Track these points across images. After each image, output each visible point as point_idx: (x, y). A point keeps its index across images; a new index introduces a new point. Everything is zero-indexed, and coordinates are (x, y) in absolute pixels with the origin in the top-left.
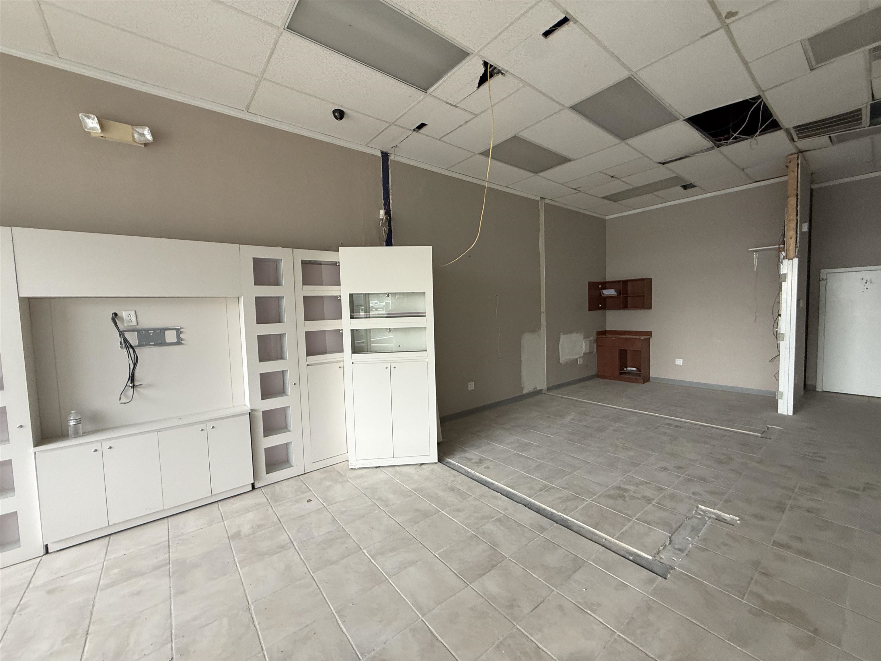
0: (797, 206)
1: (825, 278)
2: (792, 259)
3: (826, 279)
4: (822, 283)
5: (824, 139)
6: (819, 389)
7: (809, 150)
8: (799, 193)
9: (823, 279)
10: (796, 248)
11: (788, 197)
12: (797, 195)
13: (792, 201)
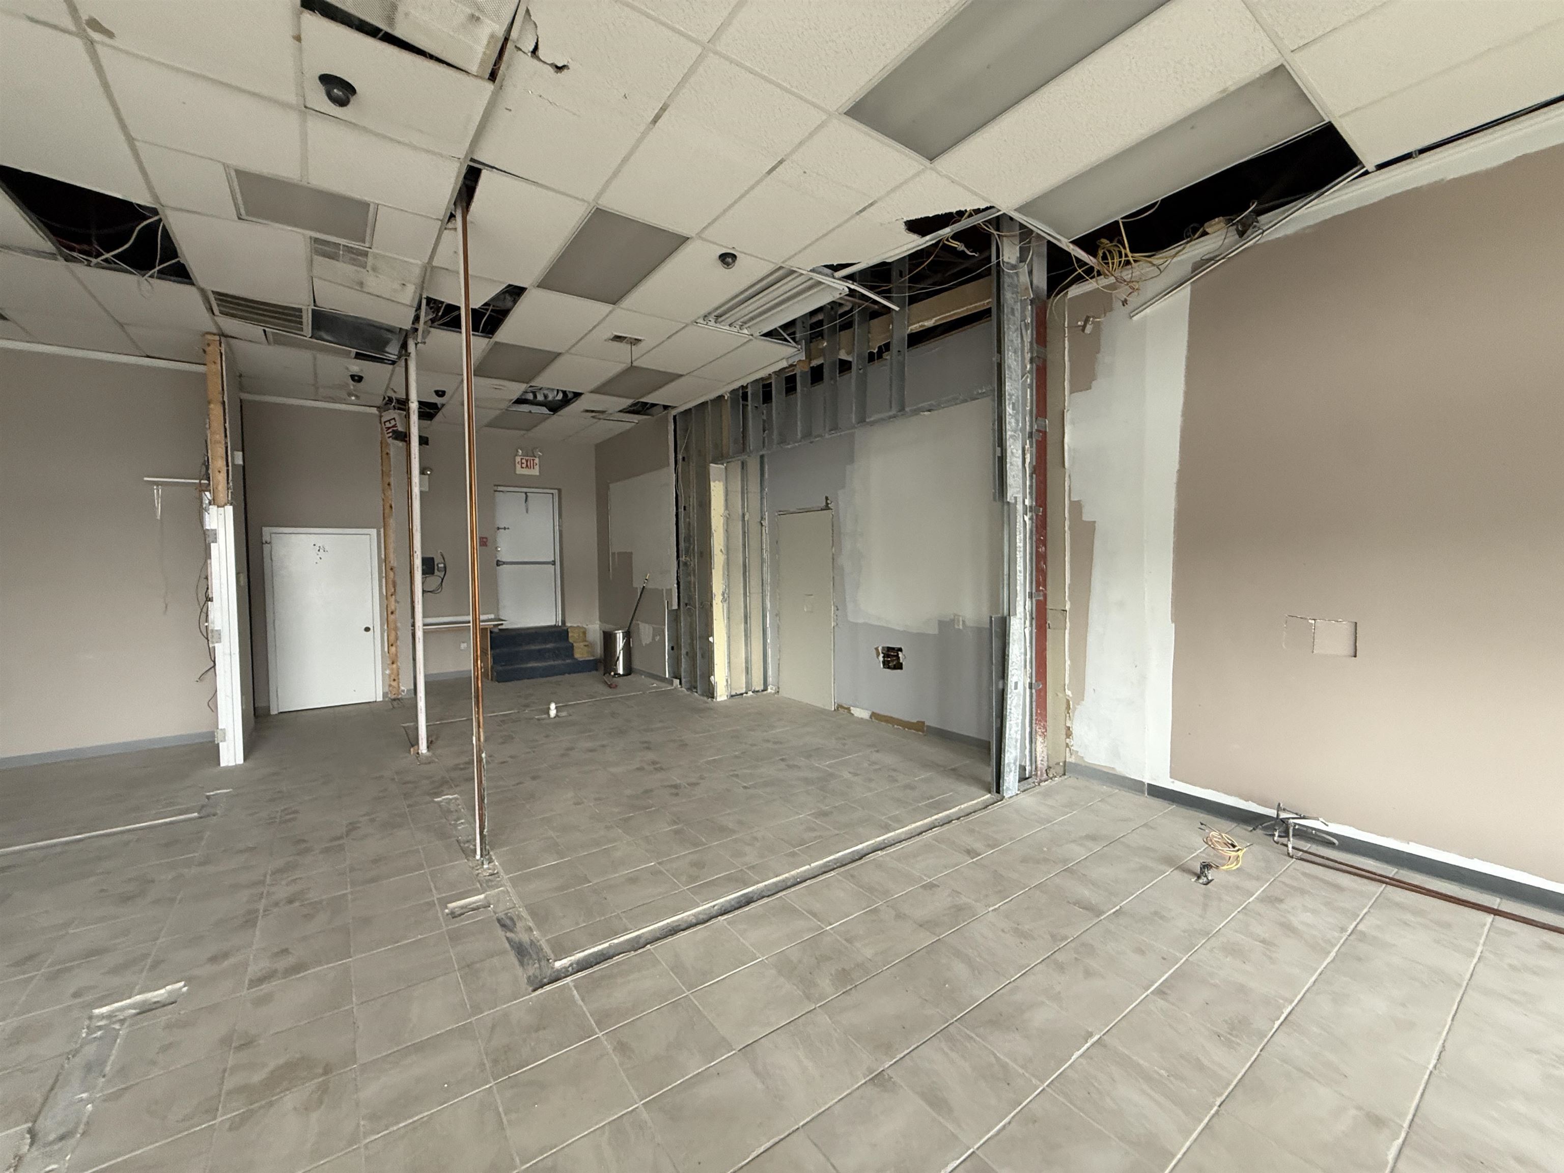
0: (225, 422)
1: (268, 541)
2: (223, 506)
3: (270, 543)
4: (266, 548)
5: (256, 331)
6: (274, 712)
7: (236, 338)
8: (226, 400)
9: (266, 542)
10: (228, 489)
11: (209, 403)
12: (224, 403)
13: (216, 410)
